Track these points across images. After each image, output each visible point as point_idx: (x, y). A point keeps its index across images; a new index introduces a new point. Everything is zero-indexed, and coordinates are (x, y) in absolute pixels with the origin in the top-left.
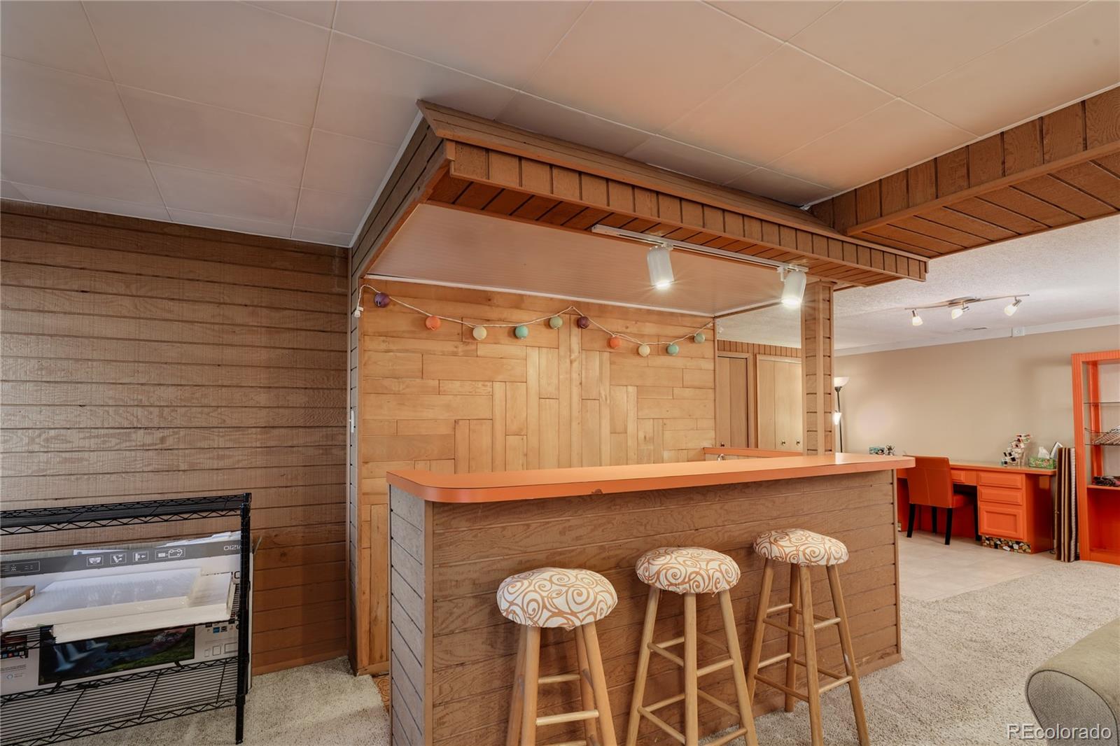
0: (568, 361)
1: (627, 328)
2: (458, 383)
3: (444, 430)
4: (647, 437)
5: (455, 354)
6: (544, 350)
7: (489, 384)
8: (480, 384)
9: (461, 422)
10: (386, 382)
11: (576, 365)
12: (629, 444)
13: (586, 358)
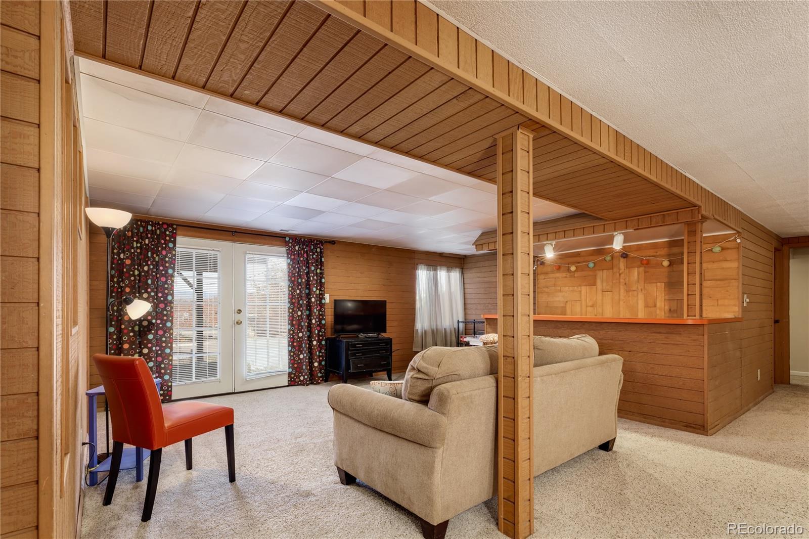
0: (618, 274)
1: (657, 253)
2: (567, 288)
3: (562, 305)
4: (672, 310)
5: (566, 277)
6: (605, 271)
7: (580, 287)
8: (576, 288)
9: (569, 302)
10: (544, 289)
11: (622, 275)
12: (657, 313)
13: (629, 272)
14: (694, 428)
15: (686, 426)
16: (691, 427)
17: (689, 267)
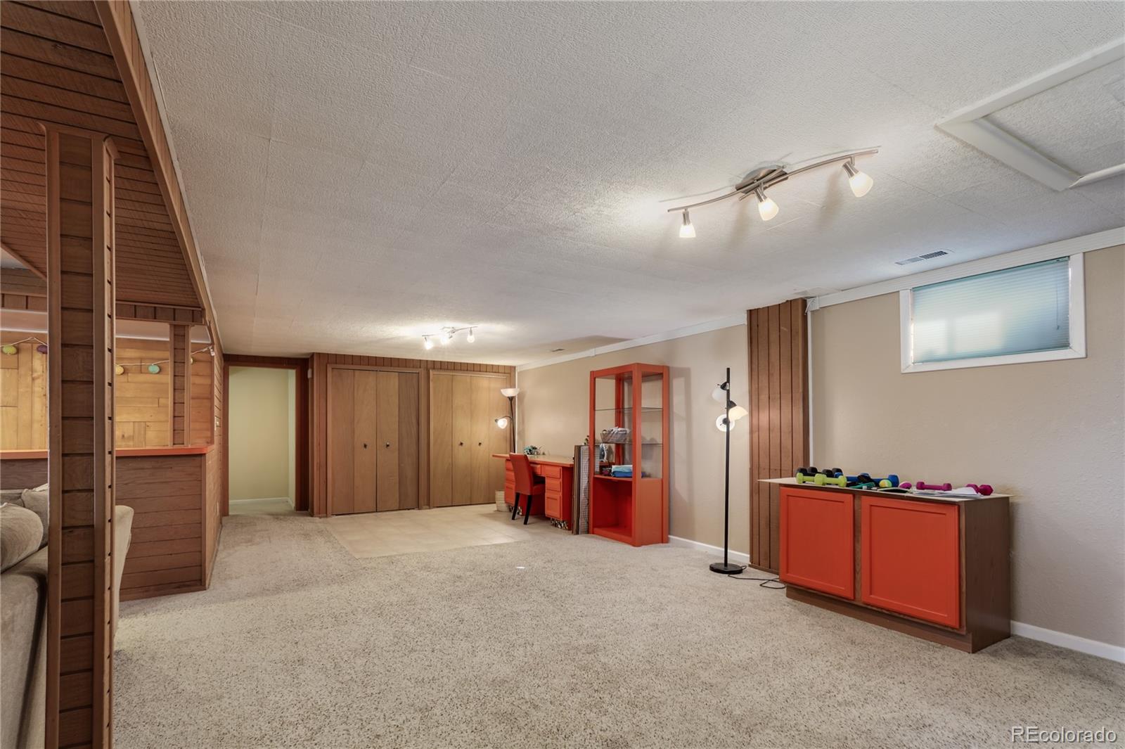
0: (30, 378)
11: (38, 381)
14: (188, 586)
15: (179, 587)
16: (185, 586)
17: (177, 381)
